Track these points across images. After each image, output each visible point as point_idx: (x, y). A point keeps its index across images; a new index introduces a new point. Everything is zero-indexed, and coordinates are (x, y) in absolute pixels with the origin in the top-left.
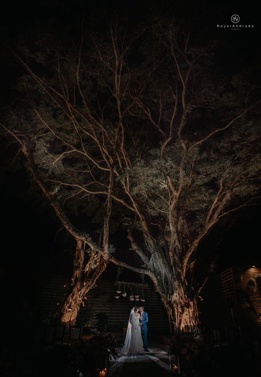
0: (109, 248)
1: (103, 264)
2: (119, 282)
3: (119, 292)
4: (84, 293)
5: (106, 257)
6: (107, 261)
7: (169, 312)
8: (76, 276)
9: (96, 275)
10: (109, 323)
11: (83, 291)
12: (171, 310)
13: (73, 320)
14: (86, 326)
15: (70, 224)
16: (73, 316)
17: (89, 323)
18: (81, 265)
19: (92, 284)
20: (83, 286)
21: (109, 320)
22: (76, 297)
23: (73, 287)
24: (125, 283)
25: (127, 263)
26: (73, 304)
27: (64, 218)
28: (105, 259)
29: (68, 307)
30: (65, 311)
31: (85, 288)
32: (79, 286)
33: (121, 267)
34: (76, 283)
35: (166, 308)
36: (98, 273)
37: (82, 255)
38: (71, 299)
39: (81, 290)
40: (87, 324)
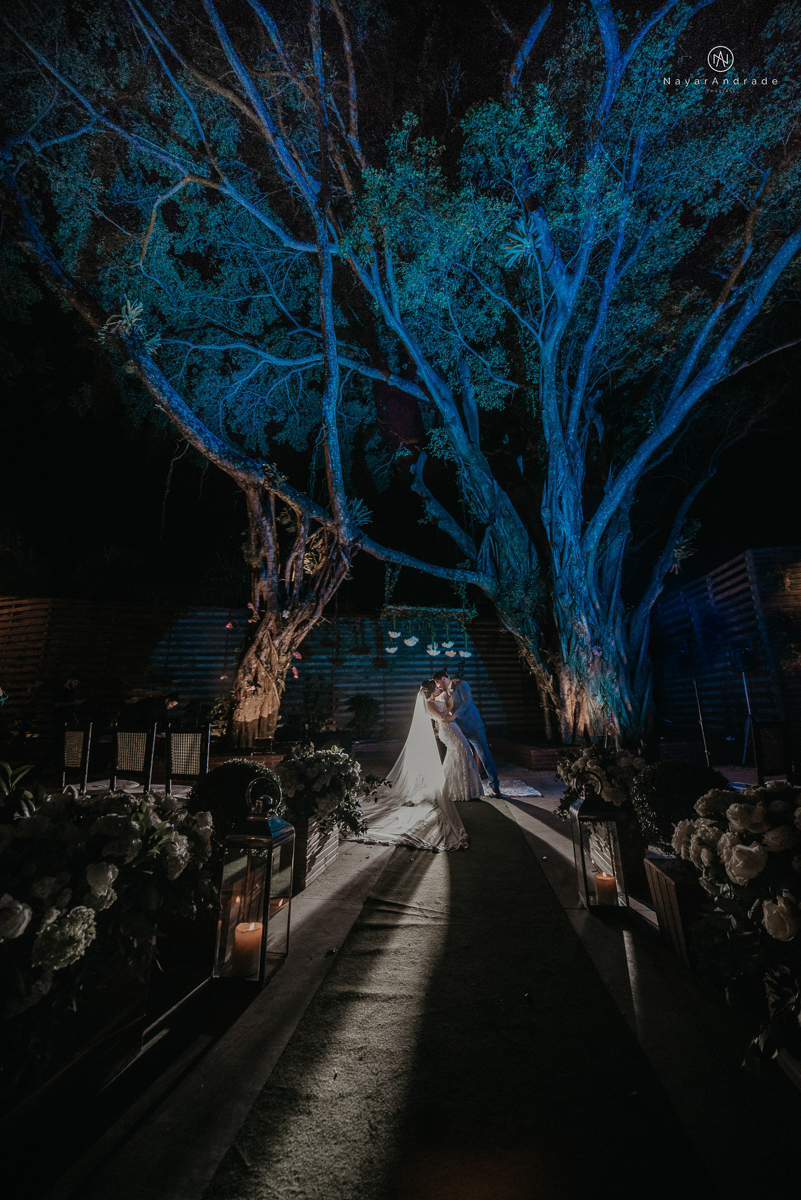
0: (350, 508)
1: (339, 558)
2: (392, 607)
3: (394, 635)
4: (292, 643)
5: (344, 536)
6: (350, 549)
7: (545, 684)
8: (261, 597)
9: (322, 591)
10: (382, 720)
11: (287, 636)
12: (548, 679)
13: (269, 715)
14: (324, 728)
15: (207, 435)
16: (266, 705)
17: (331, 723)
18: (271, 565)
19: (311, 617)
20: (285, 622)
21: (382, 713)
22: (270, 655)
23: (255, 628)
24: (411, 608)
25: (411, 553)
26: (263, 674)
27: (185, 413)
28: (341, 541)
29: (248, 682)
30: (242, 692)
31: (291, 627)
32: (271, 623)
33: (394, 566)
34: (262, 615)
35: (533, 674)
36: (327, 586)
37: (269, 534)
38: (254, 661)
39: (280, 634)
40: (326, 724)
